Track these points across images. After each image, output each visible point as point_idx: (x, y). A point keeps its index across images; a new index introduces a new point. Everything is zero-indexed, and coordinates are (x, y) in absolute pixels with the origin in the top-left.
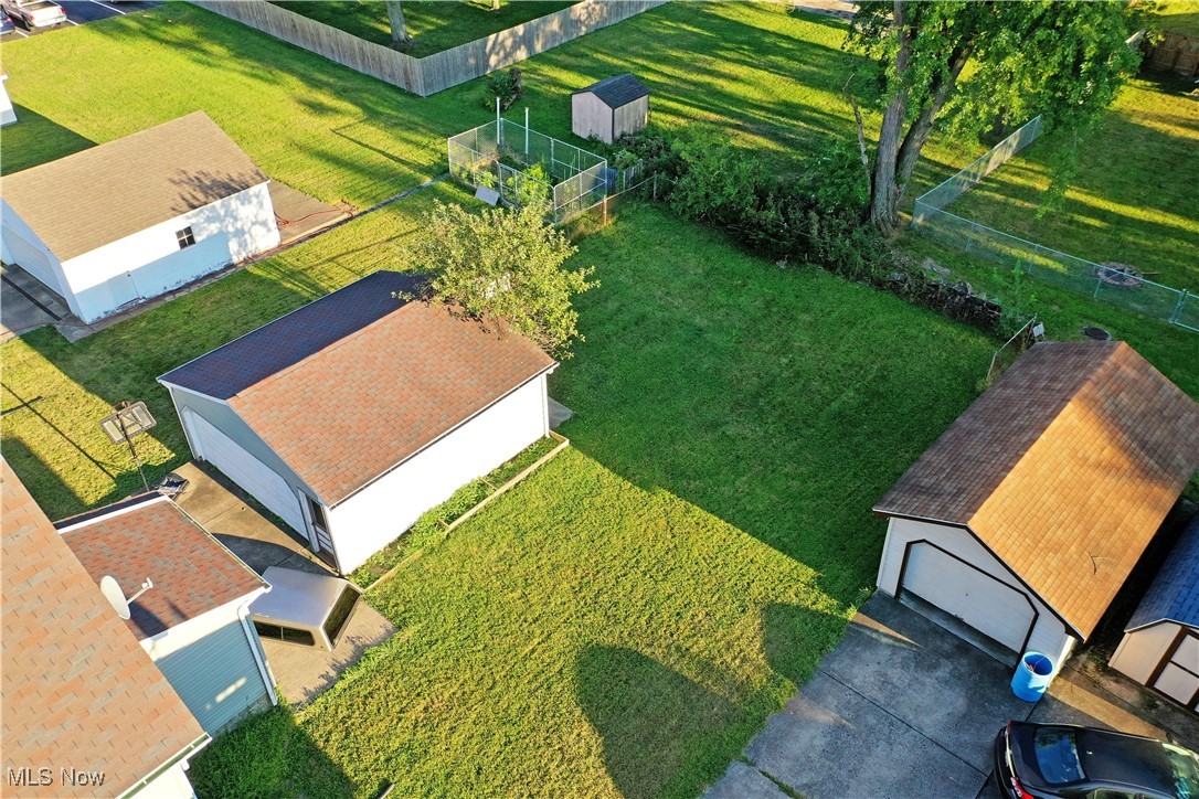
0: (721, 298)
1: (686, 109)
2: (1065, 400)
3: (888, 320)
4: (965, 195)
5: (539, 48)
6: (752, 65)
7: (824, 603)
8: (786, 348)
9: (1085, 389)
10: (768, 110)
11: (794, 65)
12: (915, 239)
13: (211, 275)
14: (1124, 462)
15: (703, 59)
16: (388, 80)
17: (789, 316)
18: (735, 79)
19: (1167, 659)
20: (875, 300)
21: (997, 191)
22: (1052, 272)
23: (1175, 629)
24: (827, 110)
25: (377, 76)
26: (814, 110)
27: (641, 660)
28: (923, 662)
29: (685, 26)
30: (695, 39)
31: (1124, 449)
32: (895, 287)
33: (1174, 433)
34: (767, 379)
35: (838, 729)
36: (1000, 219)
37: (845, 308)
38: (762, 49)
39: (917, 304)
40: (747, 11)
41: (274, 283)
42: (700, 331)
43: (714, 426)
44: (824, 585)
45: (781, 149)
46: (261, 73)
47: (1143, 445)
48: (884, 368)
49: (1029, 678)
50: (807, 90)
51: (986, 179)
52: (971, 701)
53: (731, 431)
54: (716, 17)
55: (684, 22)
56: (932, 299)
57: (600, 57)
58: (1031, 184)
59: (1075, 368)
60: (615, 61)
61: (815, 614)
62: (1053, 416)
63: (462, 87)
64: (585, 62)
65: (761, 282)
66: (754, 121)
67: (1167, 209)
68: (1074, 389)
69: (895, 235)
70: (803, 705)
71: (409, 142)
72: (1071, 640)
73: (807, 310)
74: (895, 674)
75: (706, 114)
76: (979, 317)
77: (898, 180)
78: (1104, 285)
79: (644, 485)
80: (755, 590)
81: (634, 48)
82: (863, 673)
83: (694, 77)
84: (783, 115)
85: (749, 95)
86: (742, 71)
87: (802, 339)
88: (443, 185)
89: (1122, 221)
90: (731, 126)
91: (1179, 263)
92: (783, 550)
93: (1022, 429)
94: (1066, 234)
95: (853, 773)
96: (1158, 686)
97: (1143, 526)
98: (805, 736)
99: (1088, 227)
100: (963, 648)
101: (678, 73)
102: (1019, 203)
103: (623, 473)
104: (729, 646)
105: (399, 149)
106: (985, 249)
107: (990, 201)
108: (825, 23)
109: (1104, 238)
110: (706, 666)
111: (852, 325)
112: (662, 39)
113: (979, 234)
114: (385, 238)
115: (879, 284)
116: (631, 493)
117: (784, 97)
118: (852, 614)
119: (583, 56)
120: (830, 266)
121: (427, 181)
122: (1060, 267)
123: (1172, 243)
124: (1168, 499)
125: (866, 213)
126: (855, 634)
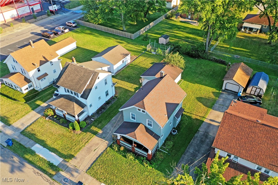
0: (191, 63)
1: (173, 38)
2: (238, 68)
3: (212, 64)
4: (215, 48)
5: (146, 30)
6: (178, 31)
7: (217, 91)
8: (201, 68)
9: (240, 67)
10: (184, 38)
11: (185, 30)
12: (211, 54)
13: (125, 66)
14: (245, 74)
15: (171, 30)
16: (127, 37)
17: (200, 65)
18: (177, 33)
19: (251, 90)
20: (210, 62)
21: (219, 47)
22: (229, 57)
23: (252, 87)
24: (192, 37)
25: (125, 37)
26: (191, 37)
27: (202, 98)
28: (229, 94)
29: (166, 25)
30: (168, 27)
31: (244, 72)
32: (212, 60)
33: (249, 71)
34: (201, 72)
35: (223, 100)
36: (220, 50)
37: (207, 63)
38: (179, 28)
39: (215, 62)
40: (174, 22)
41: (134, 67)
42: (191, 67)
43: (198, 77)
44: (217, 90)
45: (189, 43)
46: (107, 38)
47: (246, 72)
48: (214, 69)
49: (240, 93)
50: (189, 34)
51: (217, 45)
52: (234, 97)
53: (200, 77)
54: (170, 23)
55: (165, 24)
56: (217, 61)
57: (156, 31)
58: (223, 46)
59: (238, 65)
60: (158, 32)
61: (217, 92)
62: (237, 70)
63: (138, 37)
64: (154, 32)
65: (195, 61)
66: (183, 40)
67: (241, 48)
68: (239, 67)
69: (209, 54)
70: (219, 99)
71: (137, 46)
72: (243, 88)
73: (202, 64)
74: (227, 96)
75: (176, 39)
76: (223, 63)
77: (209, 47)
78: (236, 58)
79: (194, 83)
80: (210, 91)
81: (160, 29)
82: (224, 96)
83: (171, 33)
84: (187, 38)
85: (180, 36)
86: (178, 32)
87: (203, 67)
88: (146, 52)
89: (236, 50)
90: (180, 40)
91: (244, 54)
92: (211, 87)
93: (235, 71)
94: (230, 52)
95: (226, 103)
96: (251, 93)
97: (247, 79)
98: (220, 101)
99: (232, 51)
100: (232, 93)
101: (168, 33)
102: (222, 48)
103: (191, 82)
104: (210, 96)
105: (136, 48)
106: (220, 55)
107: (219, 49)
108: (186, 23)
109: (234, 52)
110: (209, 97)
111: (208, 65)
112: (163, 27)
113: (219, 53)
114: (144, 60)
115: (209, 60)
116: (193, 84)
117: (185, 35)
118: (221, 92)
119: (153, 31)
120: (203, 58)
121: (144, 52)
122: (230, 56)
123: (242, 52)
124: (249, 77)
125: (205, 51)
126: (222, 93)
